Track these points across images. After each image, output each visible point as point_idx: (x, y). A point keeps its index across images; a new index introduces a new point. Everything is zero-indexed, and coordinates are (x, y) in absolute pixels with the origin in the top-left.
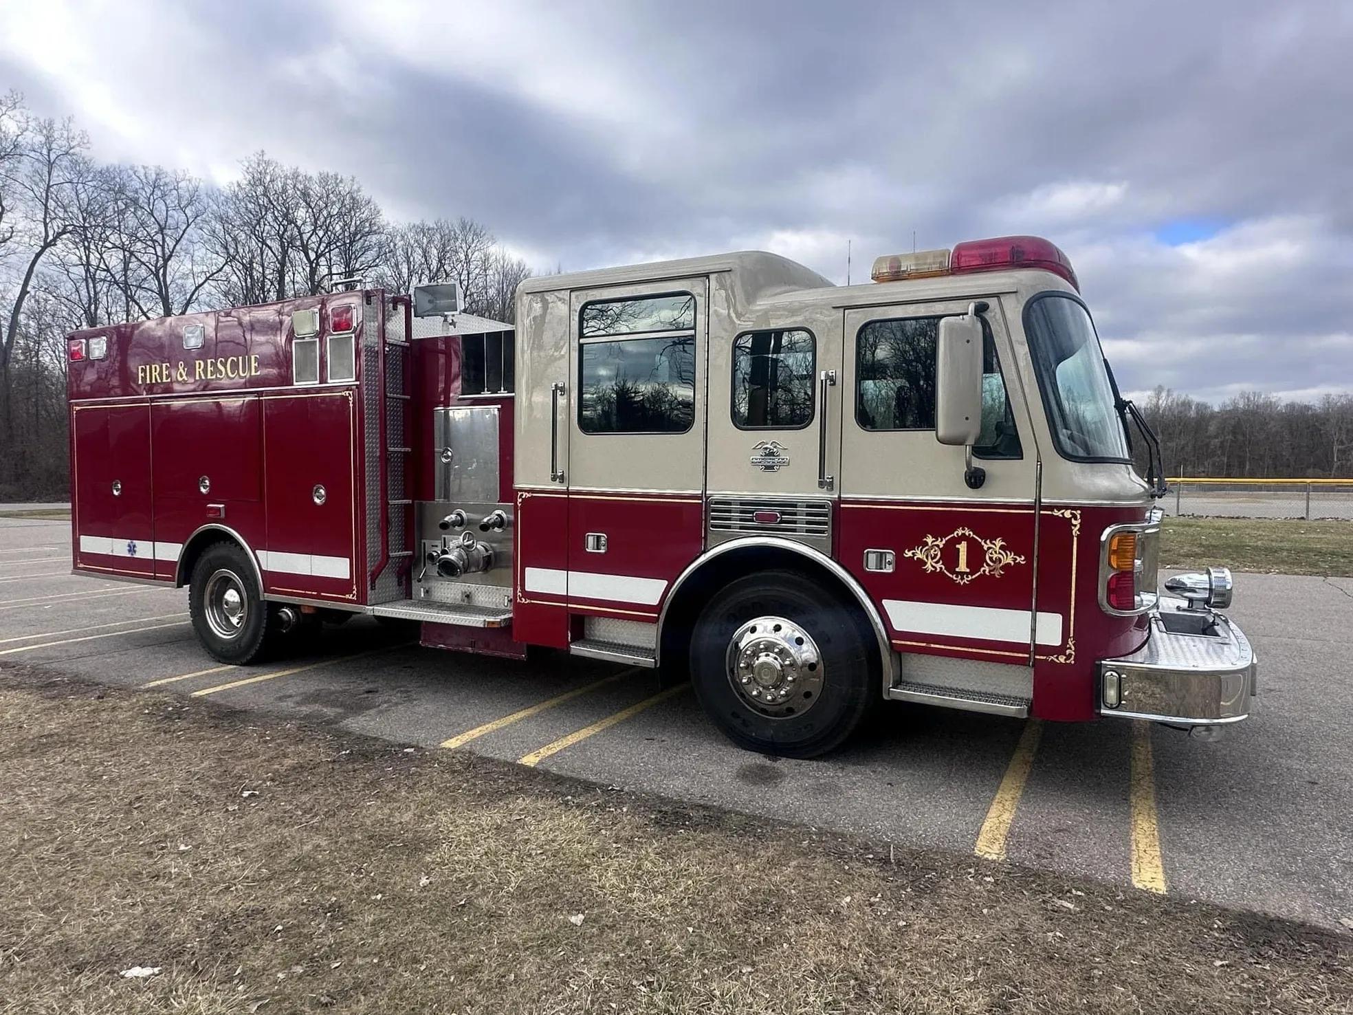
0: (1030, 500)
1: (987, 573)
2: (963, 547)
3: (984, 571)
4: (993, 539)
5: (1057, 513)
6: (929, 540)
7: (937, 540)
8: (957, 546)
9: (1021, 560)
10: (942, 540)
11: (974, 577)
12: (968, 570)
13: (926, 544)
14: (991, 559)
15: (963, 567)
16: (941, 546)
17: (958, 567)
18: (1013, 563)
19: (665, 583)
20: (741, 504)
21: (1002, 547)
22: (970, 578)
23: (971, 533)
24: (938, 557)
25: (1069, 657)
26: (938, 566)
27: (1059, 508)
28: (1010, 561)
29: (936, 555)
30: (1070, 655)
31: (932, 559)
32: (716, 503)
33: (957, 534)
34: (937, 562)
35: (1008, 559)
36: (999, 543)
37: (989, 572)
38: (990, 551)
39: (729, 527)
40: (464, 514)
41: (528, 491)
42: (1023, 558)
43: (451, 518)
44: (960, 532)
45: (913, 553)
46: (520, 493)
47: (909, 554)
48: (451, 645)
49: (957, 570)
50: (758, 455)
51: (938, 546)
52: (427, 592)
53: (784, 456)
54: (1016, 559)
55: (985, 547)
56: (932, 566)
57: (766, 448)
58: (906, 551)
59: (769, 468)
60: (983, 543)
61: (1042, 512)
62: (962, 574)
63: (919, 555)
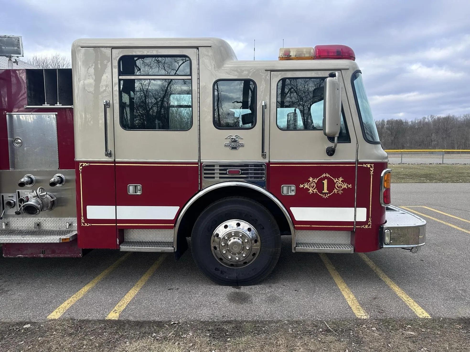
0: (354, 160)
1: (336, 192)
2: (325, 182)
3: (335, 192)
4: (338, 178)
5: (364, 166)
6: (311, 179)
7: (314, 179)
8: (323, 182)
9: (350, 186)
10: (316, 179)
11: (330, 195)
12: (328, 192)
13: (310, 181)
14: (337, 186)
15: (325, 191)
16: (316, 182)
17: (323, 190)
18: (347, 188)
19: (178, 208)
20: (220, 166)
21: (342, 181)
22: (329, 195)
23: (329, 175)
24: (314, 187)
25: (369, 225)
26: (315, 191)
27: (366, 163)
28: (345, 187)
29: (314, 186)
30: (370, 224)
31: (312, 188)
32: (206, 166)
33: (323, 176)
34: (314, 189)
35: (345, 186)
36: (341, 179)
37: (337, 192)
38: (337, 183)
39: (214, 178)
40: (33, 177)
41: (87, 162)
42: (351, 185)
43: (25, 179)
44: (324, 175)
45: (303, 186)
46: (80, 164)
47: (302, 186)
48: (27, 254)
49: (323, 192)
50: (228, 142)
51: (315, 182)
52: (6, 225)
53: (241, 142)
54: (348, 186)
55: (335, 181)
56: (312, 190)
57: (233, 139)
58: (301, 185)
59: (234, 148)
60: (334, 180)
61: (358, 165)
62: (325, 193)
63: (306, 186)
